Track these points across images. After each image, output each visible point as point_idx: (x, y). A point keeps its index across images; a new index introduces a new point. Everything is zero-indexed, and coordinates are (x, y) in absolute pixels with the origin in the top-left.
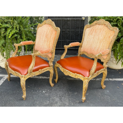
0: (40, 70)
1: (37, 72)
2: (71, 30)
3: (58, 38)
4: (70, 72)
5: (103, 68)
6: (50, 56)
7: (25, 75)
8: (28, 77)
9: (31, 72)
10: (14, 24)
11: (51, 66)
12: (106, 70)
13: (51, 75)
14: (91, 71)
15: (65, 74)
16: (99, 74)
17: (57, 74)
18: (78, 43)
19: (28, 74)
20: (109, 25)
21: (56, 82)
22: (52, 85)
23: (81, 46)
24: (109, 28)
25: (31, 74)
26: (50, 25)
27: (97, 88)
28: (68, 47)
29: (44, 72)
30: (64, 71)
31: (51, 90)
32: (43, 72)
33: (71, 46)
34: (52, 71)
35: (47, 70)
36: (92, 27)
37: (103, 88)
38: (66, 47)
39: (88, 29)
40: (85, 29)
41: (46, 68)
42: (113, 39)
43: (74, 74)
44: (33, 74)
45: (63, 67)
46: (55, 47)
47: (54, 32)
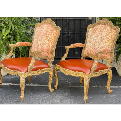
0: (39, 70)
1: (37, 71)
2: (74, 33)
3: (59, 37)
4: (71, 71)
5: (108, 68)
6: (50, 56)
7: (25, 72)
8: (28, 74)
9: (30, 70)
10: (9, 23)
11: (51, 67)
12: (111, 71)
13: (50, 77)
14: (92, 68)
15: (66, 75)
16: (102, 74)
17: (57, 79)
18: (81, 44)
19: (28, 72)
20: (111, 24)
21: (56, 88)
22: (51, 90)
23: (85, 48)
24: (111, 27)
25: (30, 73)
26: (51, 24)
27: (103, 94)
28: (69, 48)
29: (44, 72)
30: (64, 71)
31: (51, 95)
32: (42, 73)
33: (73, 47)
34: (51, 73)
35: (47, 71)
36: (95, 27)
37: (110, 93)
38: (67, 48)
39: (91, 29)
40: (88, 29)
41: (45, 69)
42: (115, 38)
43: (75, 72)
44: (33, 73)
45: (64, 67)
46: (55, 46)
47: (54, 32)
